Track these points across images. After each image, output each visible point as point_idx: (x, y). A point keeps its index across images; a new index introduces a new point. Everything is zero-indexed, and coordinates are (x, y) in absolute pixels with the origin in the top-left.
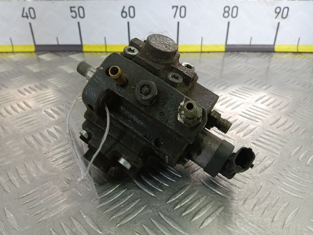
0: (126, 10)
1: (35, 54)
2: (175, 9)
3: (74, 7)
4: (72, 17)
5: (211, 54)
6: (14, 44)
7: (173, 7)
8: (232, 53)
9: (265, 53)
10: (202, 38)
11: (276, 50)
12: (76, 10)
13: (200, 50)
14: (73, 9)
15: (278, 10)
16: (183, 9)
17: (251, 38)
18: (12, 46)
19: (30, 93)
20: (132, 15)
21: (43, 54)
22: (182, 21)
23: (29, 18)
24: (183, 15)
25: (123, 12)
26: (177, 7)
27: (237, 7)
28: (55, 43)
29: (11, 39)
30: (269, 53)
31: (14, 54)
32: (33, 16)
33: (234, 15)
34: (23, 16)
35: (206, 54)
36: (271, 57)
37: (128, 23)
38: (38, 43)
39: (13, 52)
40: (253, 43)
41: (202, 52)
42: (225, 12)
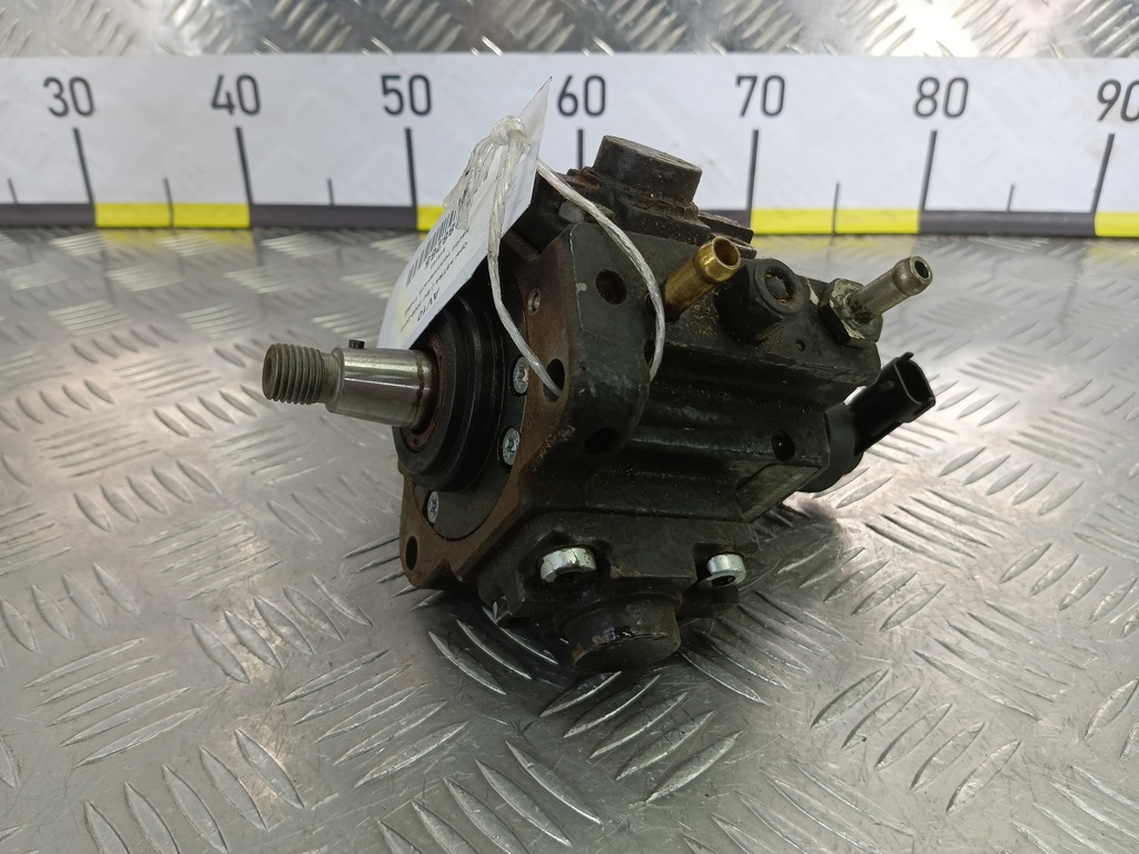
0: (576, 88)
1: (247, 238)
2: (746, 84)
3: (396, 77)
4: (387, 110)
5: (869, 241)
6: (175, 200)
7: (740, 79)
8: (943, 239)
9: (1061, 241)
10: (838, 186)
11: (1100, 231)
12: (403, 86)
13: (829, 229)
14: (391, 84)
15: (1110, 92)
16: (774, 86)
17: (1013, 188)
18: (171, 206)
20: (595, 105)
21: (280, 235)
22: (766, 126)
23: (238, 111)
24: (772, 105)
25: (564, 95)
26: (754, 79)
27: (965, 82)
28: (321, 198)
29: (166, 182)
30: (1074, 243)
31: (175, 234)
32: (250, 104)
33: (954, 107)
34: (215, 105)
35: (851, 241)
36: (1083, 256)
38: (261, 198)
39: (171, 229)
40: (1017, 206)
41: (835, 234)
42: (923, 97)
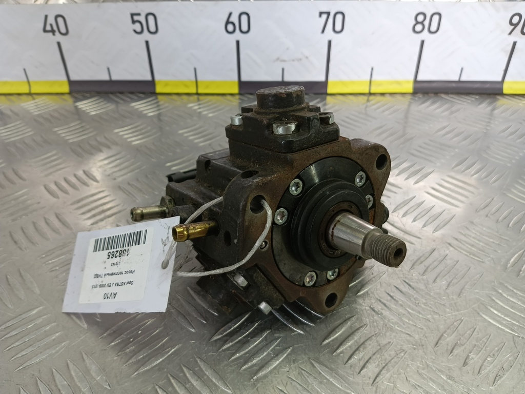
0: (235, 19)
1: (69, 100)
2: (324, 16)
3: (139, 14)
4: (135, 31)
5: (388, 98)
7: (321, 14)
8: (426, 95)
10: (372, 69)
11: (505, 91)
12: (142, 19)
13: (367, 91)
14: (136, 18)
15: (516, 20)
16: (339, 17)
17: (462, 69)
18: (29, 82)
19: (66, 192)
20: (245, 28)
21: (84, 98)
22: (335, 38)
23: (57, 33)
24: (338, 28)
25: (228, 22)
26: (328, 14)
27: (440, 15)
28: (105, 77)
29: (25, 70)
32: (63, 30)
33: (433, 28)
34: (45, 31)
35: (379, 98)
37: (238, 42)
38: (74, 77)
39: (30, 94)
40: (464, 78)
41: (370, 94)
42: (417, 23)
